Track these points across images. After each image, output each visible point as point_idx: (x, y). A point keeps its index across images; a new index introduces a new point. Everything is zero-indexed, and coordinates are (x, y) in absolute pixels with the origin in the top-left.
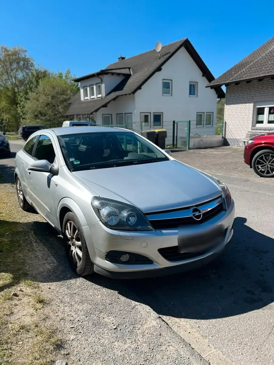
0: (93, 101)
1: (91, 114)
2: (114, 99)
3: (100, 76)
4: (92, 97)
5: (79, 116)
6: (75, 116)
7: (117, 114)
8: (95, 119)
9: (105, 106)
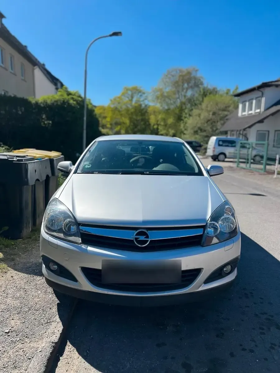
0: (251, 116)
1: (244, 130)
2: (273, 114)
3: (262, 90)
4: (250, 112)
5: (233, 133)
6: (229, 133)
7: (276, 131)
8: (248, 136)
9: (261, 121)
